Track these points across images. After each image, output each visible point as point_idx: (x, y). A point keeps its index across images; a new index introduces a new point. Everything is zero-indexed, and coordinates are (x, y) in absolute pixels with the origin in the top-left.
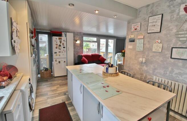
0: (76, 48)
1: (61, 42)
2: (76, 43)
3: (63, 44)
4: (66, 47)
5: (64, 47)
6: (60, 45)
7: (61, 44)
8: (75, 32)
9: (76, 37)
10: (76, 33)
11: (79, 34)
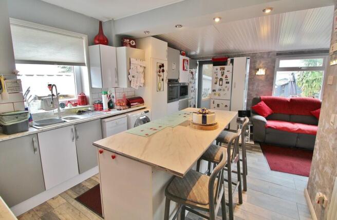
0: (256, 84)
1: (222, 75)
2: (257, 74)
3: (226, 77)
4: (230, 83)
5: (227, 83)
6: (221, 80)
7: (224, 78)
8: (256, 53)
9: (258, 62)
10: (260, 55)
11: (265, 56)
